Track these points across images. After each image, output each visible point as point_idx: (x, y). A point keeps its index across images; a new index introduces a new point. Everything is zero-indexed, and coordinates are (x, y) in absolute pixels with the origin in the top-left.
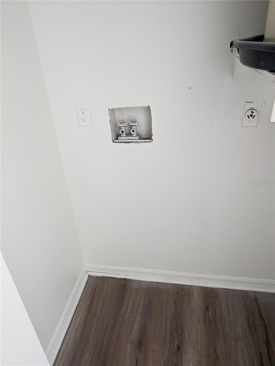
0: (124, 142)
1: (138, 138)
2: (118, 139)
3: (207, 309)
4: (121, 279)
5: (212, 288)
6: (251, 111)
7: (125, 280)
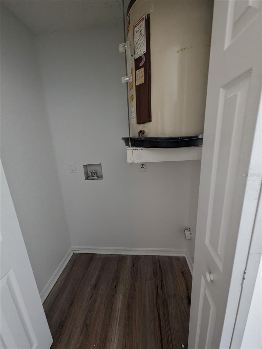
0: (91, 180)
1: (97, 178)
2: (88, 178)
3: (134, 266)
4: (91, 254)
5: (138, 256)
6: (142, 165)
7: (93, 254)
